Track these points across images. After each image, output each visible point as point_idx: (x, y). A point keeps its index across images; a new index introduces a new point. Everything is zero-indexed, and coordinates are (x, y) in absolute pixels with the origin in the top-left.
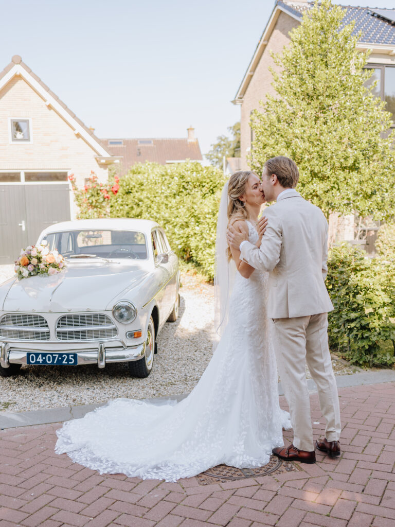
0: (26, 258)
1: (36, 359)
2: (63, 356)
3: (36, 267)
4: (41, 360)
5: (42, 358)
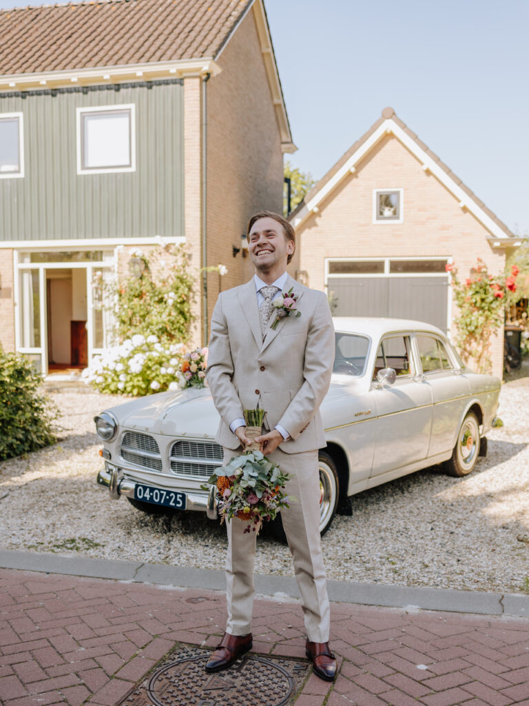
0: (187, 362)
1: (144, 494)
2: (171, 495)
4: (148, 497)
5: (149, 495)
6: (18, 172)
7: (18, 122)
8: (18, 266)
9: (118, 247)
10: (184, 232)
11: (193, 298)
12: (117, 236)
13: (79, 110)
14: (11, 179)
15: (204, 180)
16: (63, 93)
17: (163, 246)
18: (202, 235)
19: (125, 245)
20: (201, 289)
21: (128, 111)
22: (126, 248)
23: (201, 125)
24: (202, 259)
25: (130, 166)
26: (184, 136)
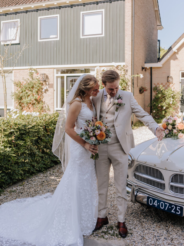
0: (166, 123)
1: (153, 203)
2: (172, 206)
3: (171, 131)
4: (156, 205)
5: (157, 204)
6: (57, 38)
7: (57, 18)
8: (56, 75)
9: (97, 67)
10: (125, 60)
11: (128, 88)
12: (96, 63)
13: (81, 13)
14: (54, 41)
15: (133, 39)
16: (75, 6)
17: (116, 66)
18: (132, 62)
19: (100, 66)
20: (131, 84)
21: (101, 12)
22: (100, 67)
23: (132, 17)
24: (132, 72)
25: (102, 34)
26: (125, 21)
